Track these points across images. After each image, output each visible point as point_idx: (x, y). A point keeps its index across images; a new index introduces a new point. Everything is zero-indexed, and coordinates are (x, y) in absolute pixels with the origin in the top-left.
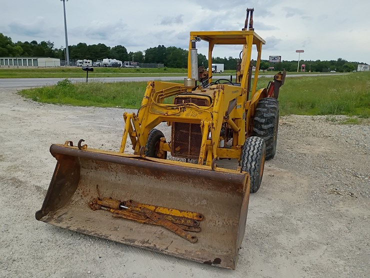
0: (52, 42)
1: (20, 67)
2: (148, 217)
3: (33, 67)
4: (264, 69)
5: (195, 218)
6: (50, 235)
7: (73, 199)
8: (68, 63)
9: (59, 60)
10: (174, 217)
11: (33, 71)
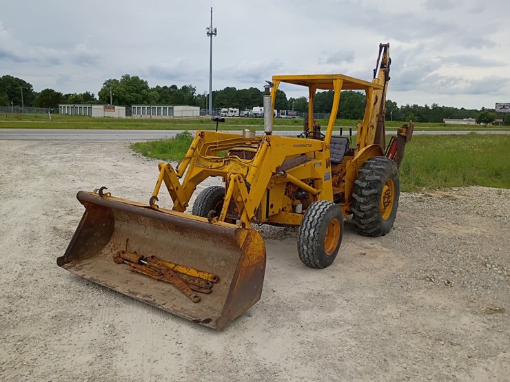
0: (193, 87)
1: (153, 117)
2: (162, 274)
3: (168, 117)
4: (486, 122)
5: (209, 279)
6: (68, 282)
7: (103, 251)
8: (210, 113)
9: (199, 108)
10: (189, 276)
11: (166, 121)
